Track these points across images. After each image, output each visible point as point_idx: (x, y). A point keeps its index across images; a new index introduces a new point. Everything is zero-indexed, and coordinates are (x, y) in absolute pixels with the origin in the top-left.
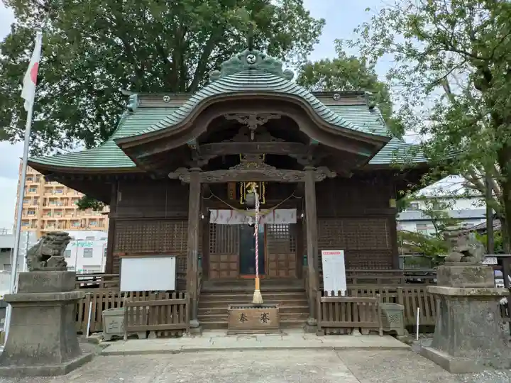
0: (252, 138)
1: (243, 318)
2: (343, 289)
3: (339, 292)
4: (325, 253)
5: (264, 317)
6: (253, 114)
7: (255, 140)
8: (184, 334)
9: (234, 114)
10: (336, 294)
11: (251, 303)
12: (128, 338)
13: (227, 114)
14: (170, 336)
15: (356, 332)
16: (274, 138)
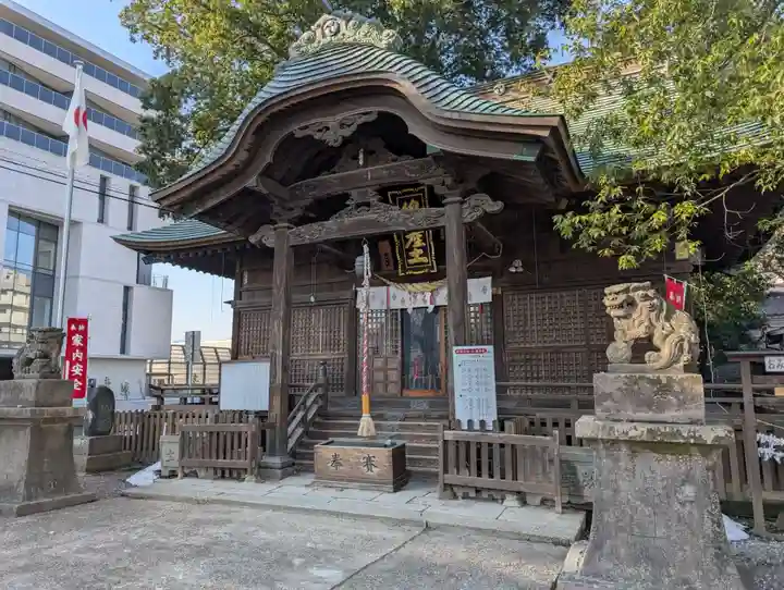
0: (361, 163)
1: (336, 460)
2: (491, 417)
3: (482, 423)
4: (458, 352)
5: (369, 462)
6: (332, 121)
7: (365, 165)
8: (248, 477)
9: (306, 127)
10: (477, 426)
11: (355, 435)
12: (186, 475)
13: (296, 129)
14: (231, 477)
15: (511, 501)
16: (394, 156)
